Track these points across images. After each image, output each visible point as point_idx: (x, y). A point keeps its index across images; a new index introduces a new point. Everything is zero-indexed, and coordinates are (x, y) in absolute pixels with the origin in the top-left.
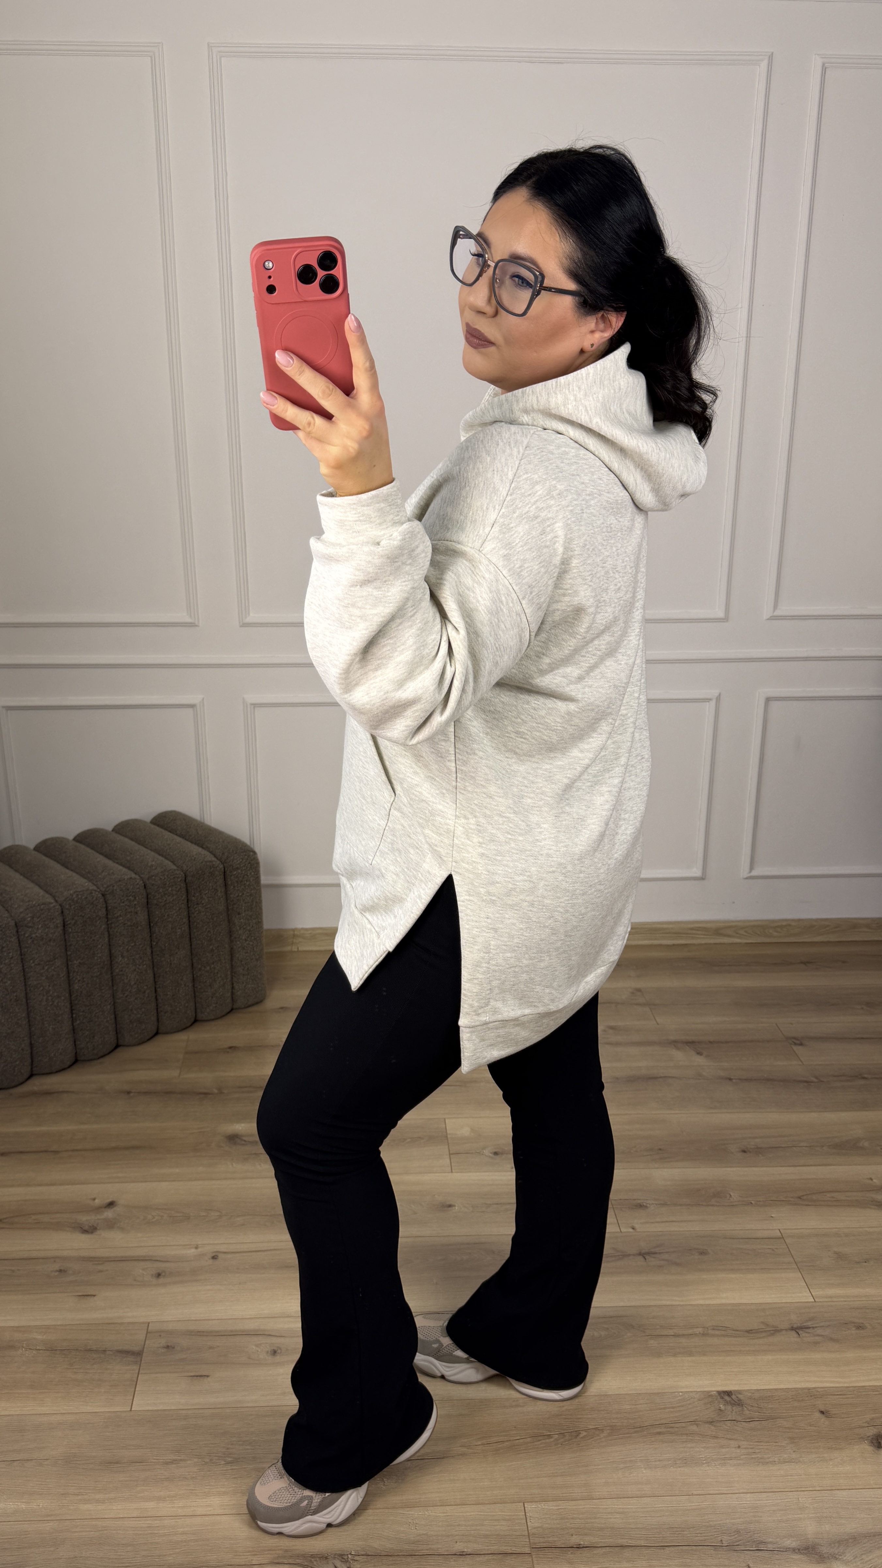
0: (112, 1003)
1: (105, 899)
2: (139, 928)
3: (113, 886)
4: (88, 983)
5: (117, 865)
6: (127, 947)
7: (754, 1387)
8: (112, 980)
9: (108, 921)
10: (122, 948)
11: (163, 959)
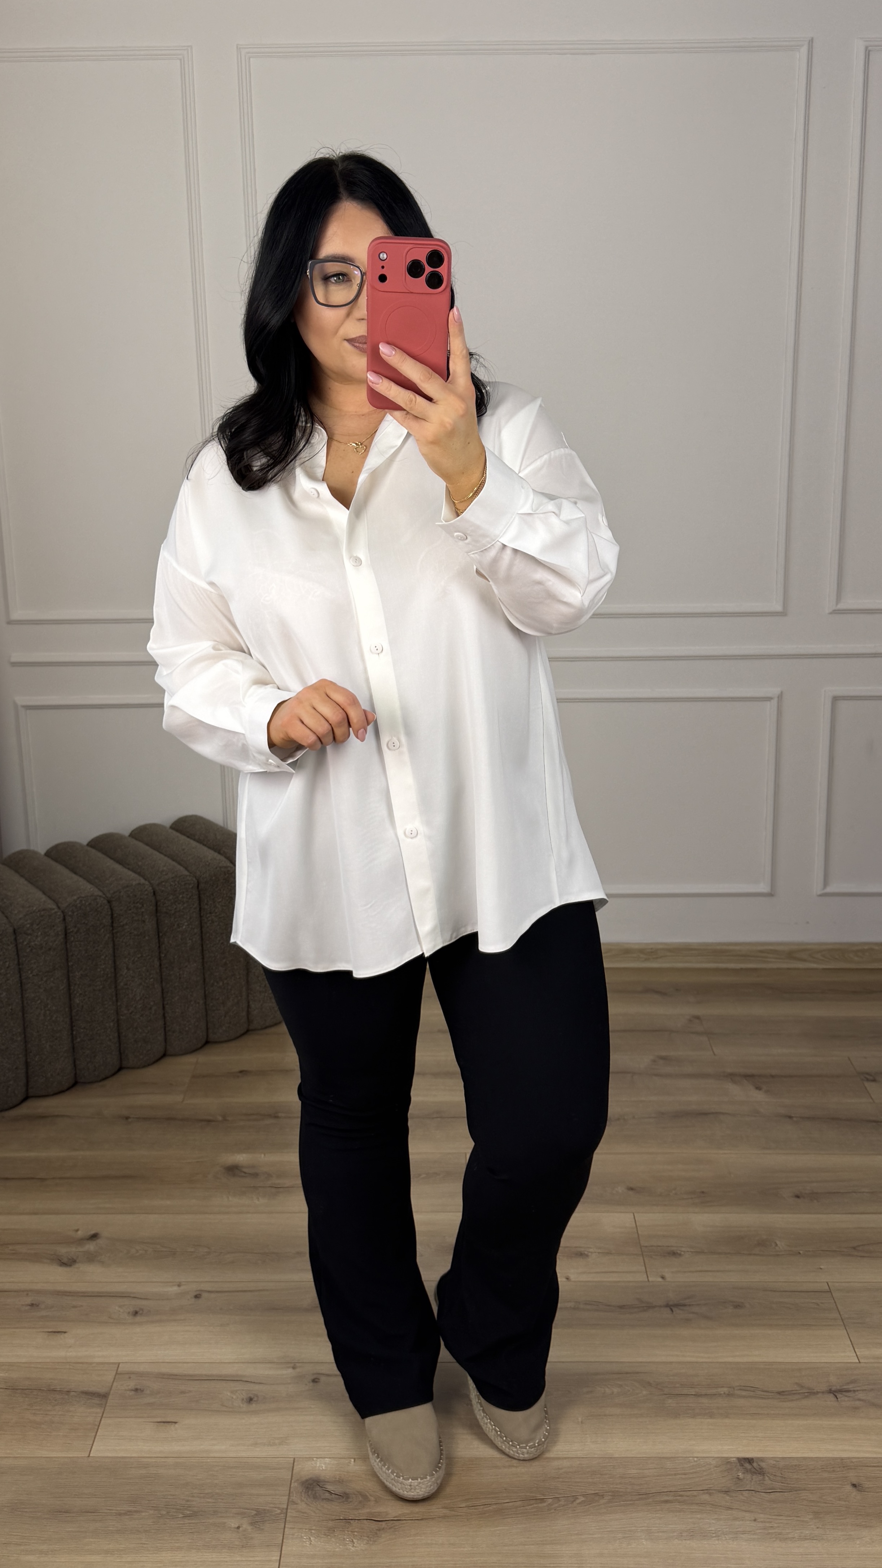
0: (116, 1020)
1: (110, 906)
2: (147, 938)
3: (120, 892)
4: (89, 998)
5: (125, 870)
6: (133, 959)
7: (780, 1455)
8: (116, 994)
9: (113, 930)
10: (127, 959)
11: (172, 973)
